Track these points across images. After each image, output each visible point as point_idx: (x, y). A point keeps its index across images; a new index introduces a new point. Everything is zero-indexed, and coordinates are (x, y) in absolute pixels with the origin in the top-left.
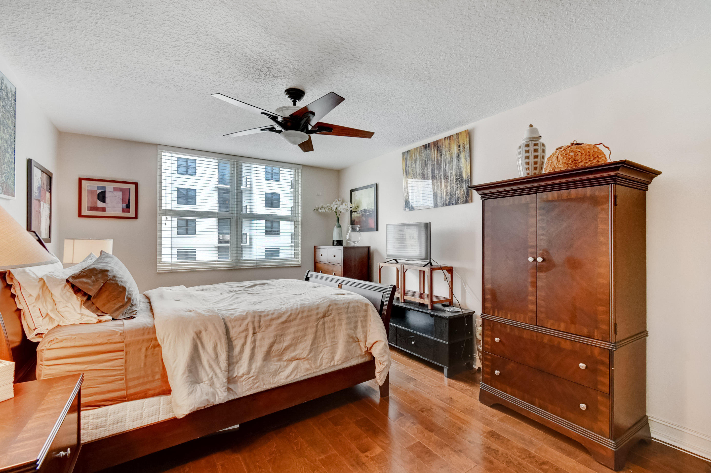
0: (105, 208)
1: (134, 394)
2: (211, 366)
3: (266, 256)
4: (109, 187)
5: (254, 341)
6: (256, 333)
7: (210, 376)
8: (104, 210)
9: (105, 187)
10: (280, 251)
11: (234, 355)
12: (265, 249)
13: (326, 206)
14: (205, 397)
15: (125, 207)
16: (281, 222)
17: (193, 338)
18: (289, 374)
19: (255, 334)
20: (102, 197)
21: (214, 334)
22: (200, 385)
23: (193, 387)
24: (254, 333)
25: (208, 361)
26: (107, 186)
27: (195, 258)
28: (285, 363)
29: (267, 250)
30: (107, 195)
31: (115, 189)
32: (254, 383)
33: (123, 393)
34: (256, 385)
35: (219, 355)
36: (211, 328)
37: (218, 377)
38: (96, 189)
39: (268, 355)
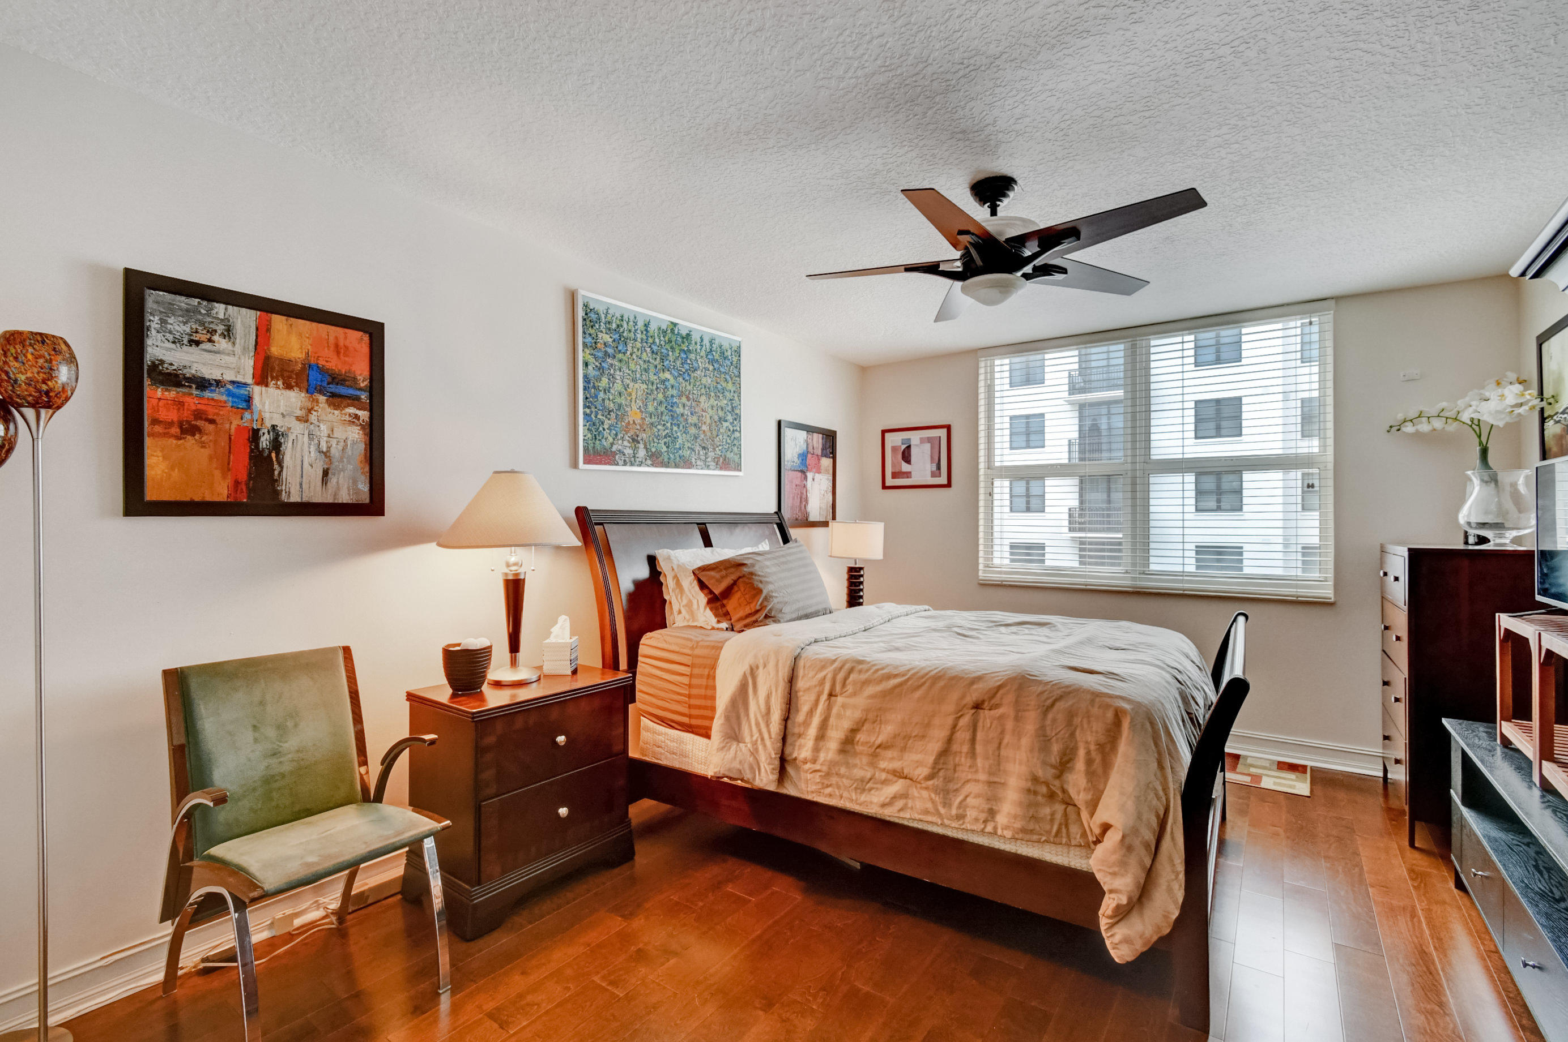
0: (910, 473)
1: (698, 727)
2: (758, 724)
3: (1198, 567)
4: (915, 437)
5: (829, 708)
6: (836, 696)
7: (754, 738)
8: (908, 475)
9: (909, 439)
10: (1245, 555)
11: (797, 720)
12: (1197, 547)
13: (1434, 412)
14: (736, 765)
15: (934, 468)
16: (1247, 476)
17: (745, 673)
18: (888, 800)
19: (833, 698)
20: (906, 456)
21: (771, 676)
22: (738, 745)
23: (727, 743)
24: (831, 695)
25: (755, 715)
26: (912, 437)
27: (1043, 561)
28: (884, 776)
29: (1201, 550)
30: (914, 451)
31: (922, 441)
32: (823, 784)
33: (685, 720)
34: (828, 790)
35: (772, 711)
36: (771, 666)
37: (765, 746)
38: (900, 444)
39: (848, 743)
